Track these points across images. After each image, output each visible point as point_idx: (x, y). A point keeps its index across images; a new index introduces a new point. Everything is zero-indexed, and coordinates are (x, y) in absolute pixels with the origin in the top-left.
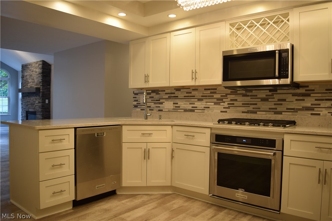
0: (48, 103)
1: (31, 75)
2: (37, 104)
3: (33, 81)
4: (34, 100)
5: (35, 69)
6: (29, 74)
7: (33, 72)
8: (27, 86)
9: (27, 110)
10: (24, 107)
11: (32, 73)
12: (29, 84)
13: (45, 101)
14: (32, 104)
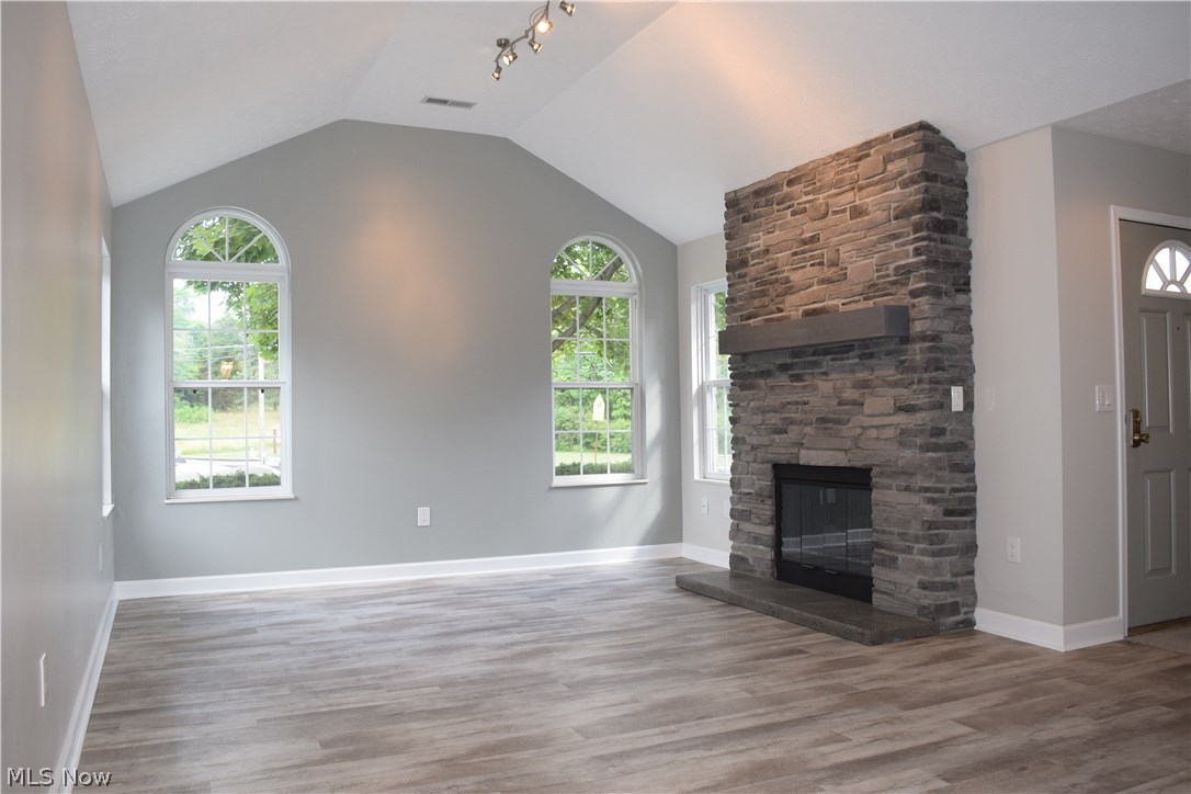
0: (961, 409)
1: (814, 239)
2: (877, 421)
3: (829, 272)
4: (850, 394)
5: (851, 194)
6: (791, 234)
7: (831, 219)
8: (780, 310)
9: (783, 459)
10: (755, 440)
11: (819, 224)
12: (790, 300)
13: (948, 393)
14: (823, 420)
